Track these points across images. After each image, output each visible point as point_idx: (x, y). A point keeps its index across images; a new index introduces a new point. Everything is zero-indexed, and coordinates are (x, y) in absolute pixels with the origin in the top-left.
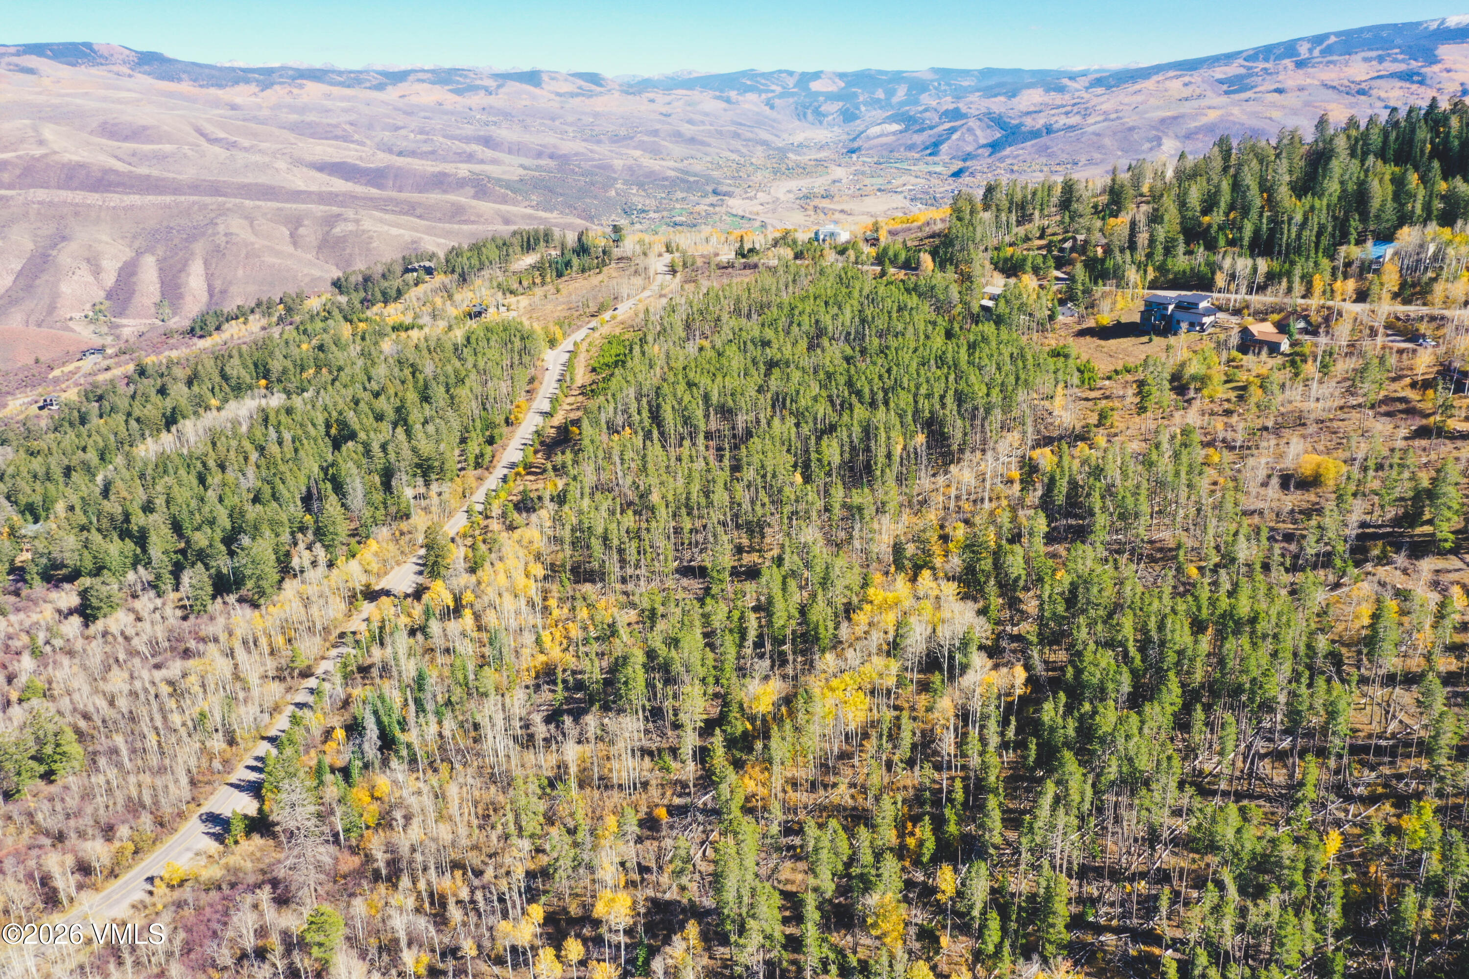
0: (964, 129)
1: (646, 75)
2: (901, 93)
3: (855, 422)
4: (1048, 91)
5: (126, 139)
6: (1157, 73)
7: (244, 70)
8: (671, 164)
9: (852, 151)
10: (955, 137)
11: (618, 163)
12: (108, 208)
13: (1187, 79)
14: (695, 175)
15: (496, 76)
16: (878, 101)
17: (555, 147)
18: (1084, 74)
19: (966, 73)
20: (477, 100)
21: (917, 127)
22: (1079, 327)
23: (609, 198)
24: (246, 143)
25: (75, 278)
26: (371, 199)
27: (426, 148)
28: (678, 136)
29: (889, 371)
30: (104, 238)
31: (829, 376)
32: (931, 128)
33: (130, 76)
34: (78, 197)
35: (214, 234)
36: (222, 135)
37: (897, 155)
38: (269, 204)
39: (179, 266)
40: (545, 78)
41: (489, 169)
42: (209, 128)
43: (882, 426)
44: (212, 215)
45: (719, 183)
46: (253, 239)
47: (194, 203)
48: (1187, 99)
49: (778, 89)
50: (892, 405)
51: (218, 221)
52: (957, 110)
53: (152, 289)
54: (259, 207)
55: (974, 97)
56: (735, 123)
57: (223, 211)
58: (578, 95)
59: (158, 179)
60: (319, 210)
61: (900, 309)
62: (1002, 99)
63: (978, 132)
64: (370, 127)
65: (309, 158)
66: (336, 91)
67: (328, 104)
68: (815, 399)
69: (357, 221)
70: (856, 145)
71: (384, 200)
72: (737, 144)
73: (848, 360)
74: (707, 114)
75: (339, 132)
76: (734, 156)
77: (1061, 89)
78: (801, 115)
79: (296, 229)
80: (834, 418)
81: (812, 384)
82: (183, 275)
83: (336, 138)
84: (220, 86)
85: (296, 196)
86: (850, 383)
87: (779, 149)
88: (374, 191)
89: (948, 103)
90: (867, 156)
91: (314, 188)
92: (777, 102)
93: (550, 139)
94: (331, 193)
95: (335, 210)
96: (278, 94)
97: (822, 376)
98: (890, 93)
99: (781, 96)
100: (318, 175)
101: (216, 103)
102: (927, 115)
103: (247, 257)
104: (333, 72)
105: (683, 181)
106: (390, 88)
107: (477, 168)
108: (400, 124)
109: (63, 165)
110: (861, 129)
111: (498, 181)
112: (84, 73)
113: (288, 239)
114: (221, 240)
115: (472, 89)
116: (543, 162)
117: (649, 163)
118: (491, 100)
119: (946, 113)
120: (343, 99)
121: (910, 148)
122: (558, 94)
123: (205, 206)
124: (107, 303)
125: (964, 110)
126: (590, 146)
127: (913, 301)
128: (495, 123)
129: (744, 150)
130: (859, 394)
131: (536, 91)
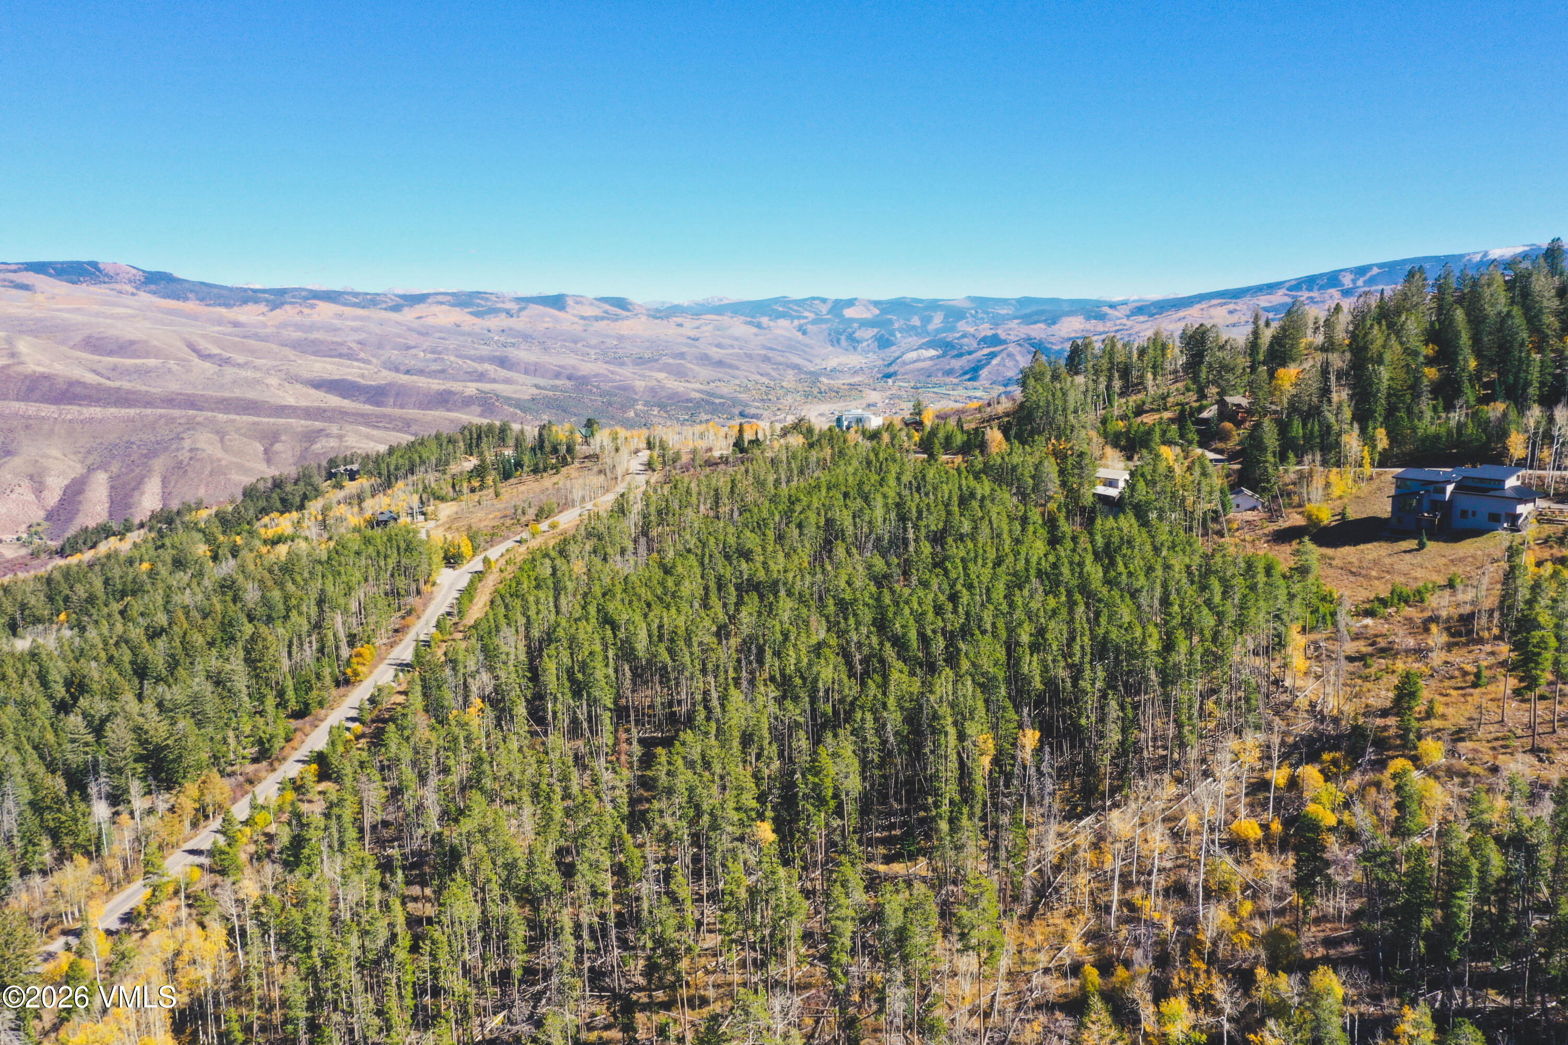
0: (1004, 355)
1: (676, 302)
2: (937, 321)
3: (891, 702)
4: (1088, 318)
5: (111, 353)
6: (1199, 302)
7: (255, 291)
8: (698, 386)
9: (888, 376)
10: (994, 362)
11: (640, 384)
12: (64, 421)
13: (1231, 307)
14: (721, 397)
15: (519, 300)
16: (914, 328)
17: (574, 368)
18: (1124, 303)
19: (1004, 302)
20: (495, 322)
21: (955, 352)
22: (1272, 527)
23: (628, 419)
24: (241, 359)
25: (13, 496)
26: (362, 415)
27: (435, 367)
28: (704, 359)
29: (954, 598)
30: (55, 453)
31: (843, 606)
32: (970, 353)
33: (133, 294)
34: (31, 409)
35: (178, 450)
36: (215, 350)
37: (934, 380)
38: (245, 418)
39: (133, 484)
40: (570, 302)
41: (499, 387)
42: (203, 344)
43: (945, 710)
44: (180, 429)
45: (746, 405)
46: (219, 454)
47: (161, 416)
48: (1234, 325)
49: (811, 316)
50: (965, 665)
51: (185, 436)
52: (995, 336)
53: (99, 508)
54: (233, 421)
55: (1014, 324)
56: (764, 347)
57: (192, 425)
58: (602, 319)
59: (128, 392)
60: (300, 424)
61: (964, 501)
62: (1042, 326)
63: (1019, 358)
64: (380, 346)
65: (306, 375)
66: (348, 311)
67: (337, 322)
68: (817, 650)
69: (340, 437)
70: (891, 369)
71: (377, 416)
72: (767, 367)
73: (881, 580)
74: (736, 339)
75: (345, 351)
76: (764, 380)
77: (1102, 317)
78: (834, 340)
79: (272, 444)
80: (851, 689)
81: (814, 620)
82: (136, 493)
83: (341, 356)
84: (227, 305)
85: (281, 410)
86: (881, 624)
87: (811, 373)
88: (368, 408)
89: (986, 330)
90: (903, 380)
91: (304, 403)
92: (810, 327)
93: (570, 361)
94: (319, 409)
95: (318, 425)
96: (288, 313)
97: (831, 608)
98: (927, 320)
99: (814, 322)
100: (312, 391)
101: (220, 322)
102: (965, 341)
103: (211, 474)
104: (348, 293)
105: (708, 403)
106: (406, 310)
107: (487, 387)
108: (412, 343)
109: (26, 377)
110: (896, 354)
111: (507, 400)
112: (85, 291)
113: (261, 455)
114: (184, 455)
115: (494, 311)
116: (558, 382)
117: (673, 384)
118: (512, 323)
119: (984, 340)
120: (355, 318)
121: (949, 373)
122: (583, 318)
123: (173, 419)
124: (45, 525)
125: (1003, 336)
126: (611, 368)
127: (984, 487)
128: (513, 345)
129: (774, 374)
130: (899, 643)
131: (561, 314)
